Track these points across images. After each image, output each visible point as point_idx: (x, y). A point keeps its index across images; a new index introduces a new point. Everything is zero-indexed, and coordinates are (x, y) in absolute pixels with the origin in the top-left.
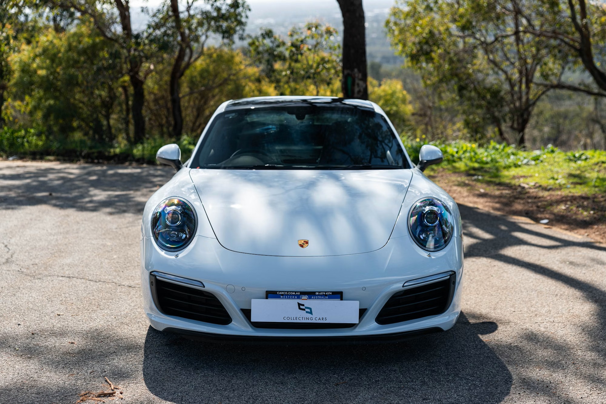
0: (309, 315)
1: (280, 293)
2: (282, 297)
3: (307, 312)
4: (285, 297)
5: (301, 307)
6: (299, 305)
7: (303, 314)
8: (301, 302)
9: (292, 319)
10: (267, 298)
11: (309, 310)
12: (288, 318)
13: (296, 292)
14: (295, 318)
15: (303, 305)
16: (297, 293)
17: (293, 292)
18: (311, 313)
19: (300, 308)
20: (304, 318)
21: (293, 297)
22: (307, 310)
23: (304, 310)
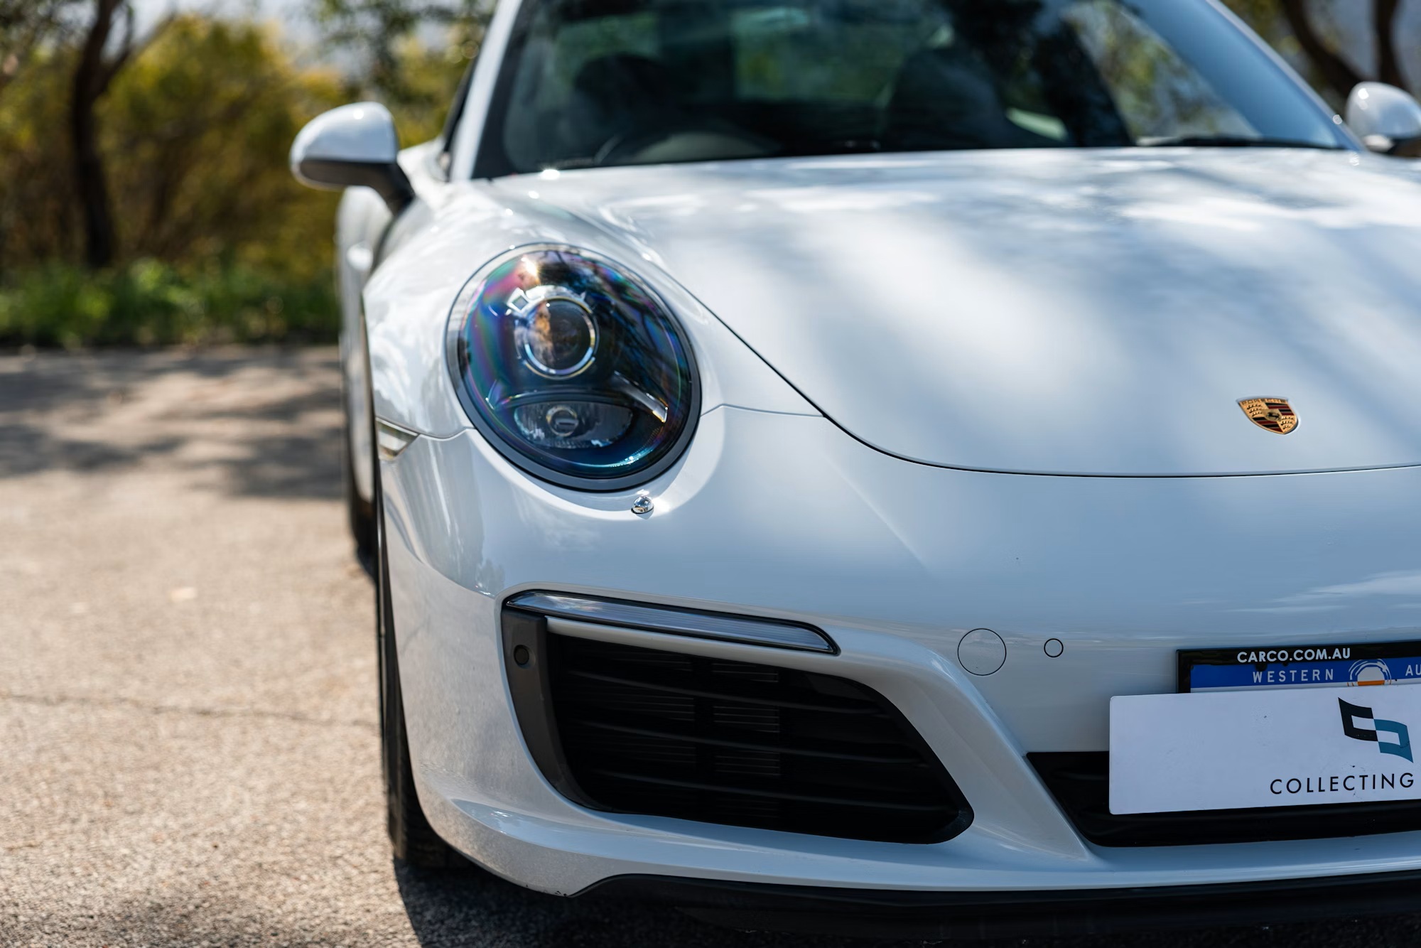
0: (1396, 764)
1: (1253, 657)
2: (1257, 676)
3: (1385, 748)
4: (1276, 677)
5: (1359, 723)
6: (1348, 711)
7: (1367, 757)
8: (1354, 695)
9: (1314, 786)
10: (1183, 685)
11: (1393, 738)
12: (1294, 786)
13: (1330, 649)
14: (1326, 785)
15: (1366, 713)
16: (1337, 654)
17: (1315, 648)
18: (1404, 750)
19: (1350, 731)
20: (1369, 781)
21: (1316, 673)
22: (1384, 736)
23: (1370, 736)
